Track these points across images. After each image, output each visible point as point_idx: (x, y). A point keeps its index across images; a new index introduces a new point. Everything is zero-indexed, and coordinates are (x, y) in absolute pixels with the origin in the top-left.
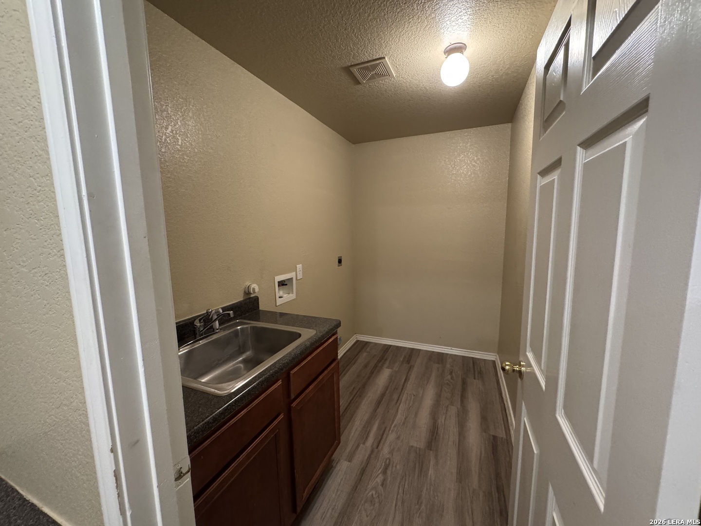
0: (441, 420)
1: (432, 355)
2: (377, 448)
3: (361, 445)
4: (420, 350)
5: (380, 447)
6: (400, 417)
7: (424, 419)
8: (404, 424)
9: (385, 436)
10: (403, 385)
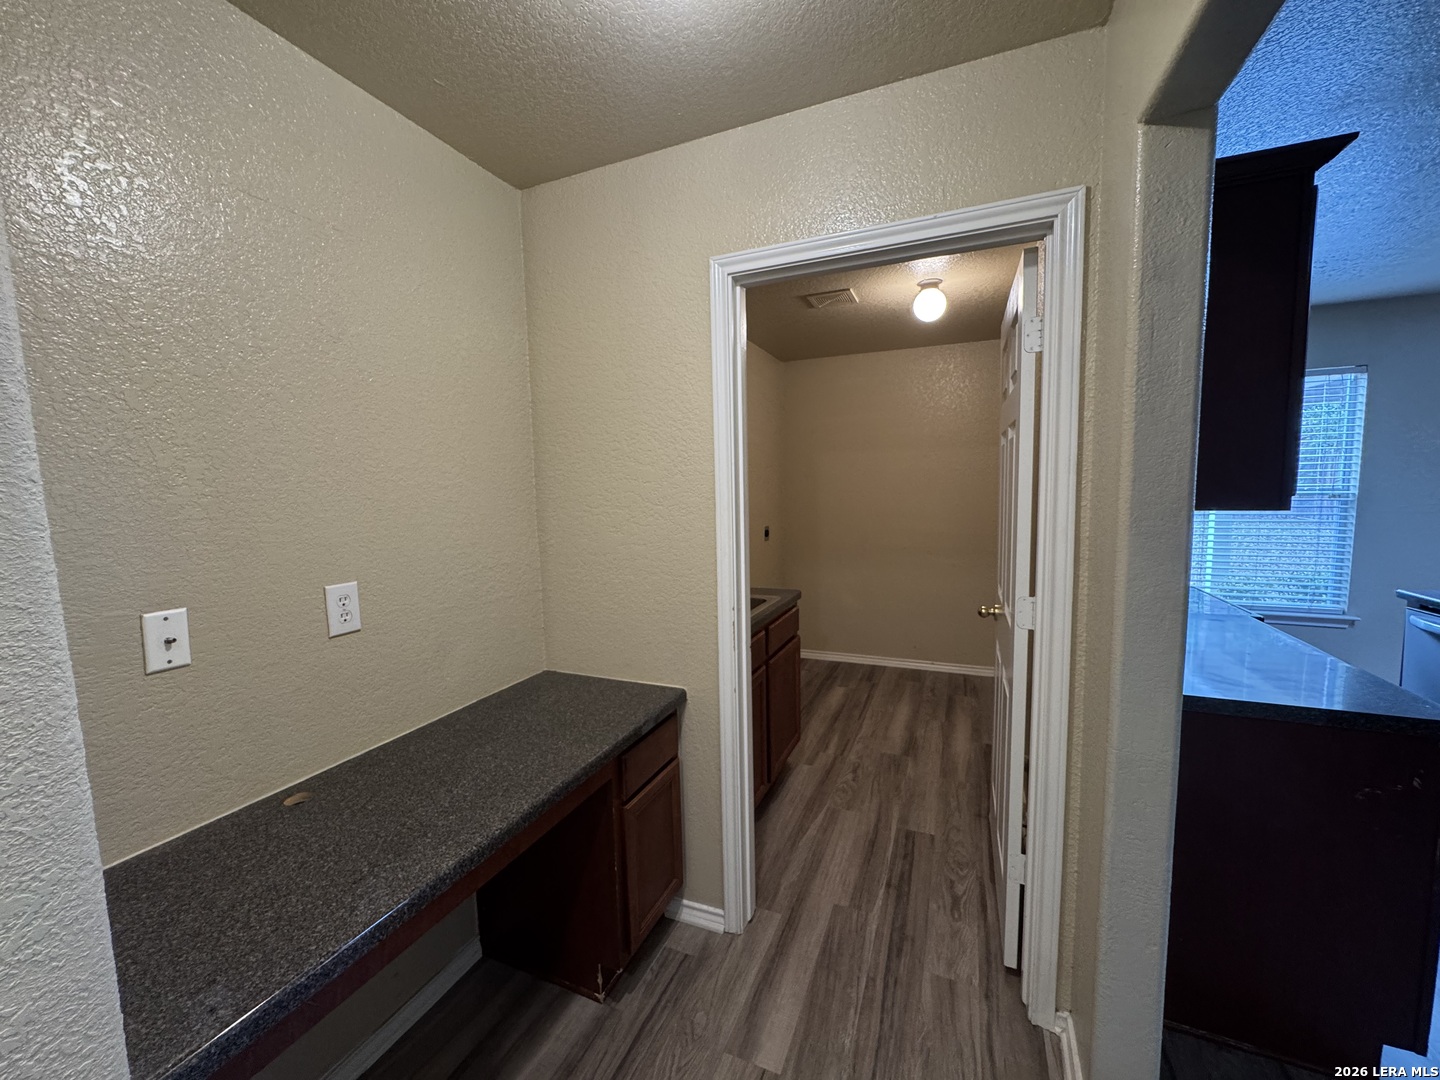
0: (920, 733)
1: (903, 673)
2: (842, 754)
3: (821, 753)
4: (885, 667)
5: (846, 753)
6: (866, 730)
7: (898, 732)
8: (872, 736)
9: (849, 747)
10: (866, 703)
